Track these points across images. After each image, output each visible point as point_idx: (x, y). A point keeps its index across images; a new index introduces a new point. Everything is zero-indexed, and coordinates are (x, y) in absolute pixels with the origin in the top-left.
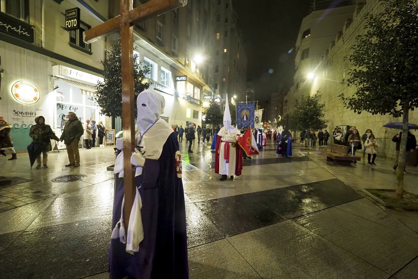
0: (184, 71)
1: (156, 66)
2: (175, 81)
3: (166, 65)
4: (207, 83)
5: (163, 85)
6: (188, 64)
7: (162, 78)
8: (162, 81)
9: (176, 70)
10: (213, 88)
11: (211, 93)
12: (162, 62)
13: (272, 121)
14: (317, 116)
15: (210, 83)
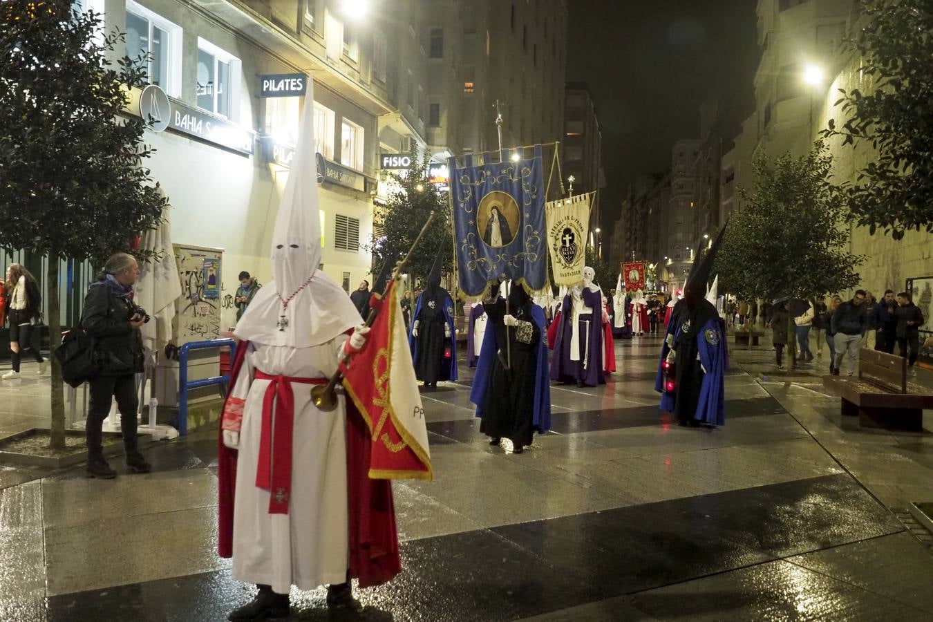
0: (297, 53)
1: (174, 35)
2: (259, 97)
3: (217, 30)
4: (393, 103)
5: (206, 112)
6: (313, 26)
7: (204, 84)
8: (204, 93)
9: (264, 49)
10: (421, 124)
11: (413, 143)
12: (200, 21)
13: (678, 256)
14: (818, 239)
15: (410, 102)
